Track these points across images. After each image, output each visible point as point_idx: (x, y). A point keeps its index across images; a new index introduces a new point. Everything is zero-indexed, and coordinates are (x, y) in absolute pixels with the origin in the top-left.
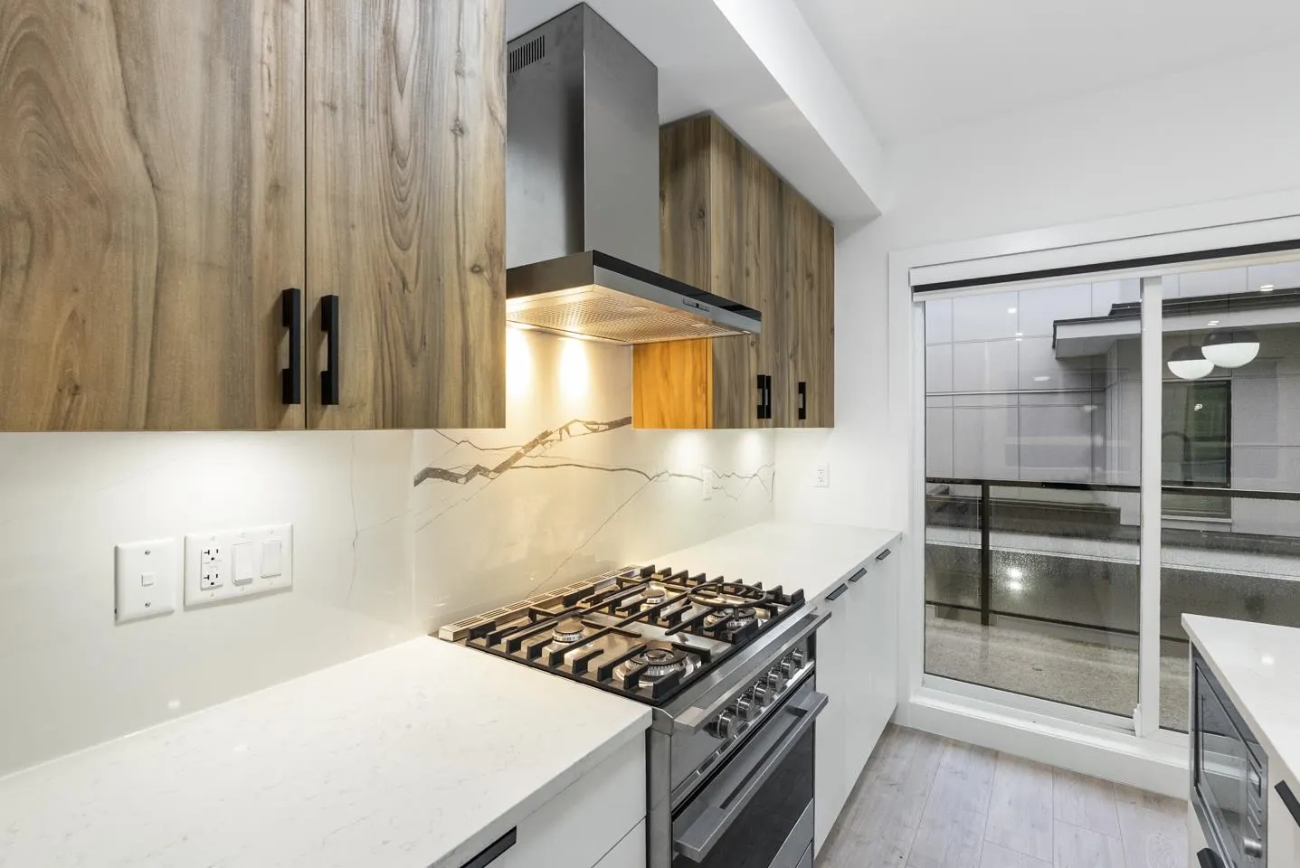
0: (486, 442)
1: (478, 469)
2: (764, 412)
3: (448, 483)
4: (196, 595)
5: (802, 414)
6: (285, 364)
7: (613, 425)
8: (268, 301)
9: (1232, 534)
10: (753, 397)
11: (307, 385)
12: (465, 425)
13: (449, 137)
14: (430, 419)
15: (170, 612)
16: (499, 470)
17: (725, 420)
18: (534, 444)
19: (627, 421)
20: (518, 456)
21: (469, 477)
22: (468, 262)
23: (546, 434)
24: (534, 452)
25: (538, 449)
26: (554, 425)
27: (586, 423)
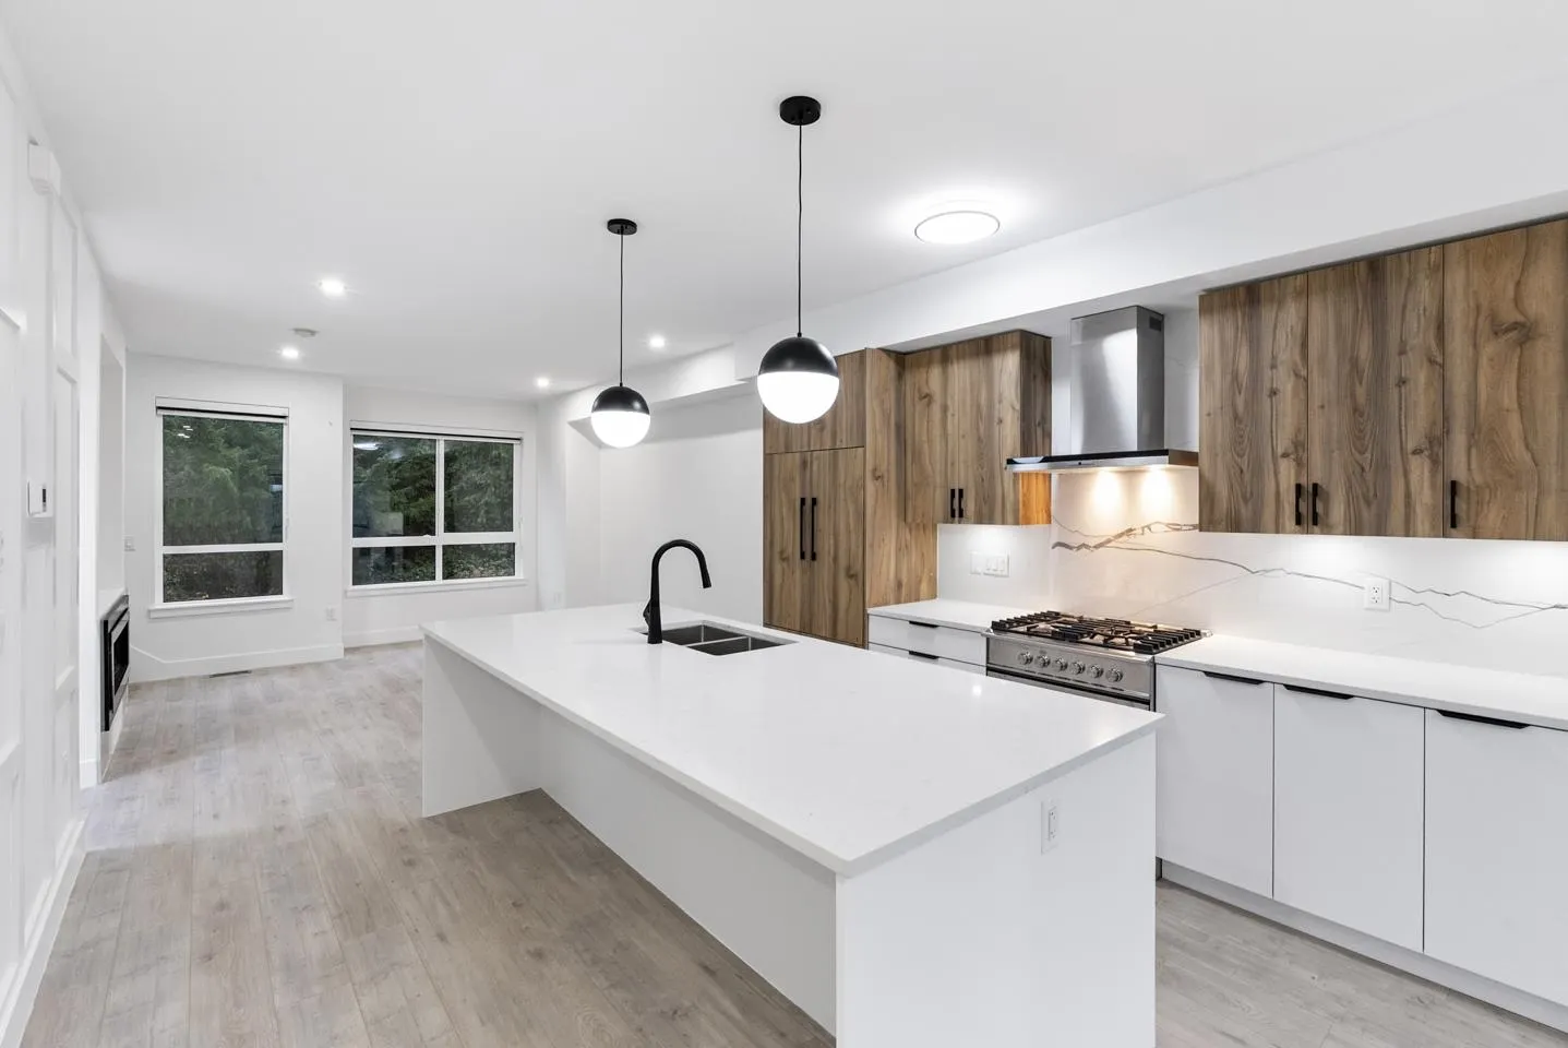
1: (1084, 546)
3: (1068, 550)
4: (985, 571)
6: (953, 507)
8: (950, 491)
10: (1287, 506)
11: (957, 513)
15: (979, 573)
16: (1097, 547)
18: (1120, 536)
20: (1109, 541)
21: (1079, 548)
23: (1131, 530)
24: (1120, 540)
25: (1125, 538)
26: (1137, 525)
27: (1168, 525)
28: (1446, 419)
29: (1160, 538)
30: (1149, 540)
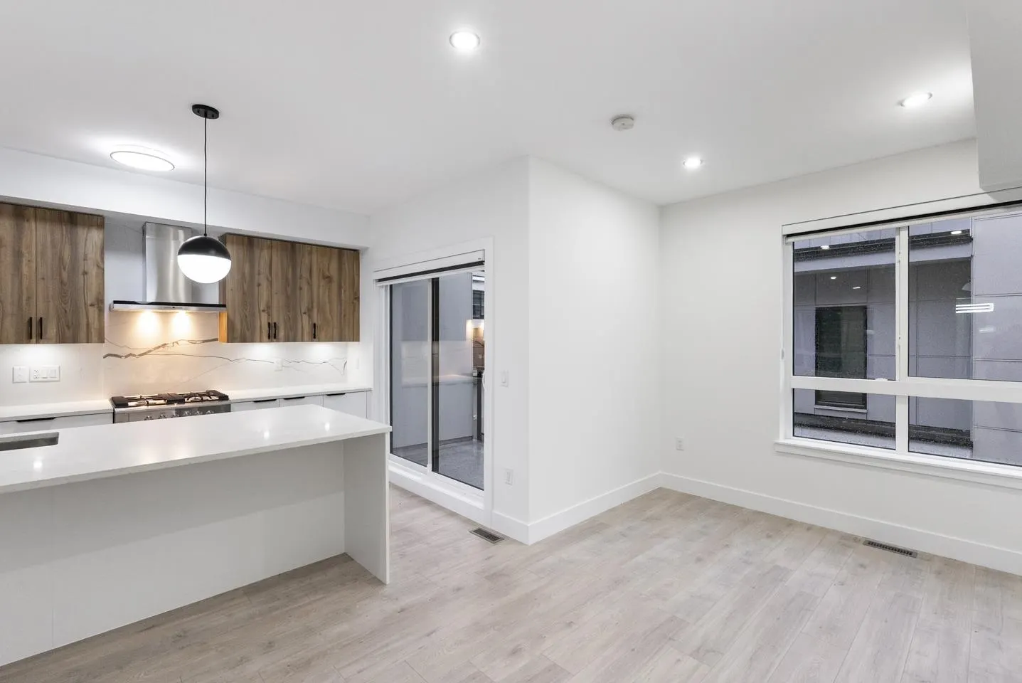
3: (119, 359)
4: (32, 379)
9: (867, 421)
15: (25, 382)
19: (216, 340)
22: (89, 303)
26: (169, 342)
27: (188, 341)
28: (312, 303)
29: (184, 347)
30: (177, 349)
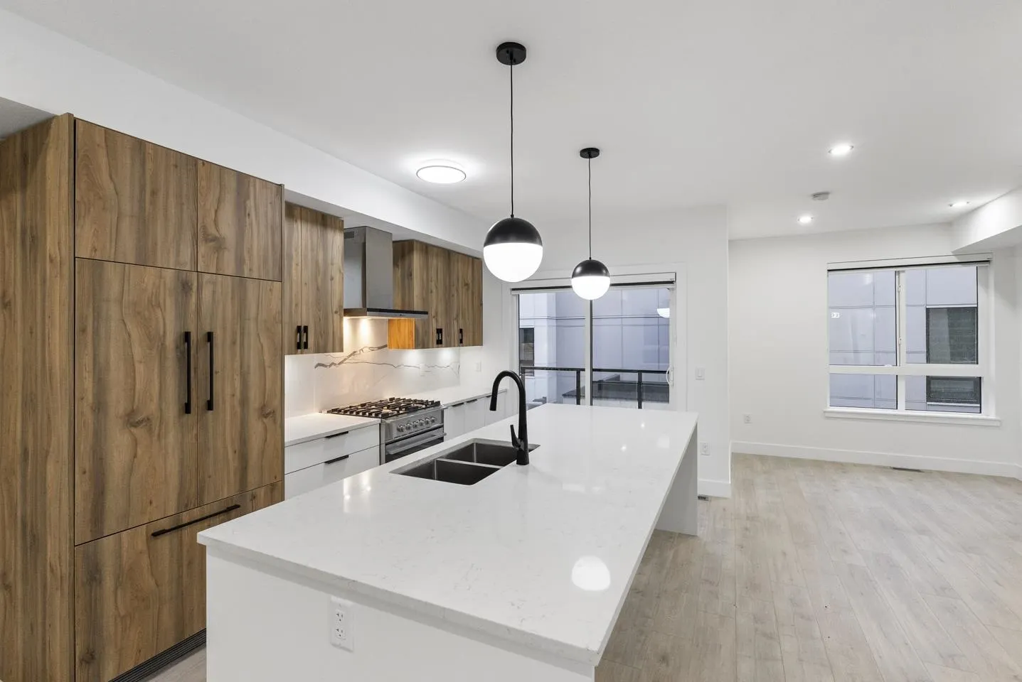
0: (337, 356)
1: (333, 364)
2: (439, 342)
5: (461, 341)
6: (298, 341)
7: (379, 348)
8: (295, 327)
10: (435, 337)
11: (302, 345)
12: (333, 352)
13: (330, 281)
14: (325, 351)
17: (421, 346)
18: (350, 356)
20: (345, 360)
21: (330, 366)
23: (355, 352)
